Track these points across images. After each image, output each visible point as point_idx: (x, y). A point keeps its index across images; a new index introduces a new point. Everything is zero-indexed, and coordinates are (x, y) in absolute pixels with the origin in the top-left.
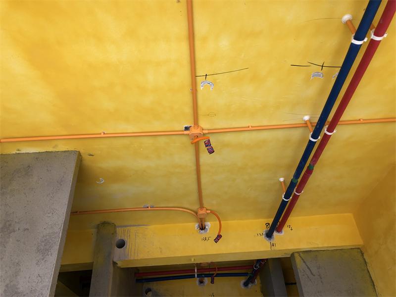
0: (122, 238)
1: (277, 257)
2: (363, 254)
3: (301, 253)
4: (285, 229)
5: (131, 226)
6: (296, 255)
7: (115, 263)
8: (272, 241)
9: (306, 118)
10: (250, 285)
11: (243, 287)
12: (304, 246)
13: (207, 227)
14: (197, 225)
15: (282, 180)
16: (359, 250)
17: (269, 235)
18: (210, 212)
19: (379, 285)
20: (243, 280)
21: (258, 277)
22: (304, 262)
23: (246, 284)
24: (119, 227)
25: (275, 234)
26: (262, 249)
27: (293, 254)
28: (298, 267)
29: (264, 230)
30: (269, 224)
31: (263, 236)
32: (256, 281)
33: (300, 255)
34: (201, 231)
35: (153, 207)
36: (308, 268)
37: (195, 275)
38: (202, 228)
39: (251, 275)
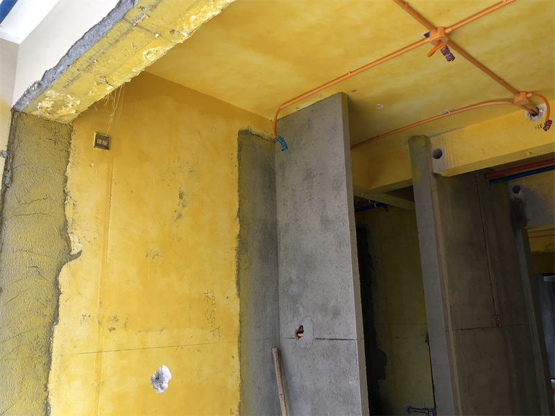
0: (438, 148)
5: (444, 133)
7: (436, 176)
13: (541, 111)
18: (531, 95)
24: (432, 136)
34: (534, 118)
35: (454, 111)
38: (535, 113)
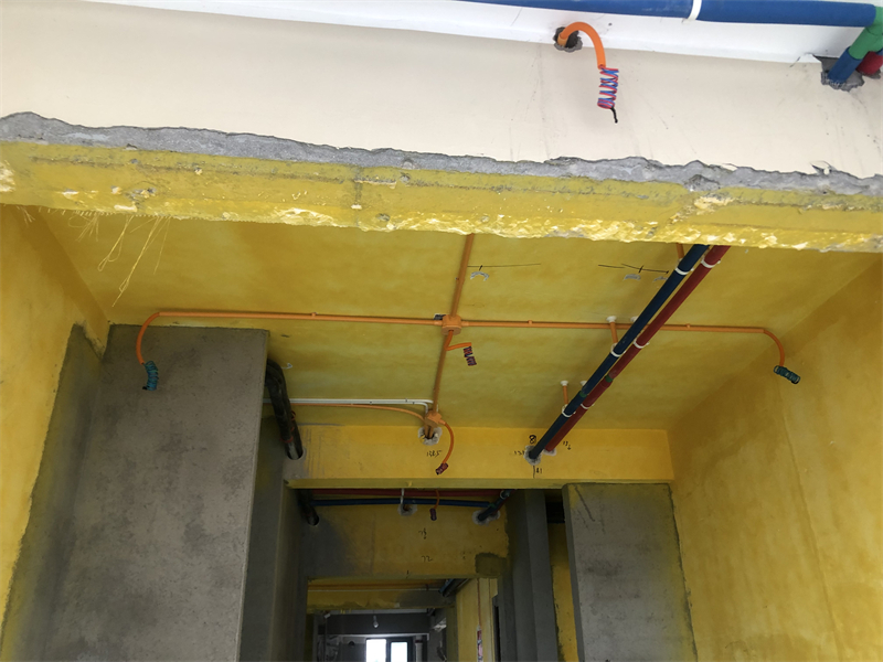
1: (541, 487)
2: (670, 493)
3: (579, 488)
4: (560, 447)
5: (312, 424)
6: (571, 488)
8: (537, 465)
9: (611, 319)
10: (488, 520)
11: (476, 523)
12: (586, 476)
13: (436, 435)
14: (420, 430)
15: (564, 383)
16: (666, 487)
17: (533, 454)
19: (685, 541)
20: (477, 512)
21: (504, 507)
22: (582, 499)
23: (481, 518)
25: (544, 454)
26: (521, 476)
27: (566, 486)
28: (572, 506)
29: (526, 446)
30: (535, 437)
31: (524, 456)
32: (499, 513)
33: (576, 489)
34: (427, 441)
36: (587, 509)
37: (399, 499)
38: (429, 435)
39: (493, 506)
